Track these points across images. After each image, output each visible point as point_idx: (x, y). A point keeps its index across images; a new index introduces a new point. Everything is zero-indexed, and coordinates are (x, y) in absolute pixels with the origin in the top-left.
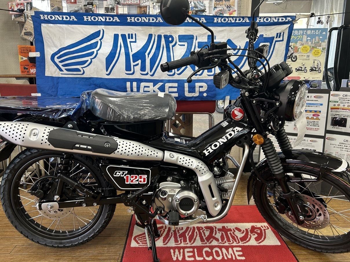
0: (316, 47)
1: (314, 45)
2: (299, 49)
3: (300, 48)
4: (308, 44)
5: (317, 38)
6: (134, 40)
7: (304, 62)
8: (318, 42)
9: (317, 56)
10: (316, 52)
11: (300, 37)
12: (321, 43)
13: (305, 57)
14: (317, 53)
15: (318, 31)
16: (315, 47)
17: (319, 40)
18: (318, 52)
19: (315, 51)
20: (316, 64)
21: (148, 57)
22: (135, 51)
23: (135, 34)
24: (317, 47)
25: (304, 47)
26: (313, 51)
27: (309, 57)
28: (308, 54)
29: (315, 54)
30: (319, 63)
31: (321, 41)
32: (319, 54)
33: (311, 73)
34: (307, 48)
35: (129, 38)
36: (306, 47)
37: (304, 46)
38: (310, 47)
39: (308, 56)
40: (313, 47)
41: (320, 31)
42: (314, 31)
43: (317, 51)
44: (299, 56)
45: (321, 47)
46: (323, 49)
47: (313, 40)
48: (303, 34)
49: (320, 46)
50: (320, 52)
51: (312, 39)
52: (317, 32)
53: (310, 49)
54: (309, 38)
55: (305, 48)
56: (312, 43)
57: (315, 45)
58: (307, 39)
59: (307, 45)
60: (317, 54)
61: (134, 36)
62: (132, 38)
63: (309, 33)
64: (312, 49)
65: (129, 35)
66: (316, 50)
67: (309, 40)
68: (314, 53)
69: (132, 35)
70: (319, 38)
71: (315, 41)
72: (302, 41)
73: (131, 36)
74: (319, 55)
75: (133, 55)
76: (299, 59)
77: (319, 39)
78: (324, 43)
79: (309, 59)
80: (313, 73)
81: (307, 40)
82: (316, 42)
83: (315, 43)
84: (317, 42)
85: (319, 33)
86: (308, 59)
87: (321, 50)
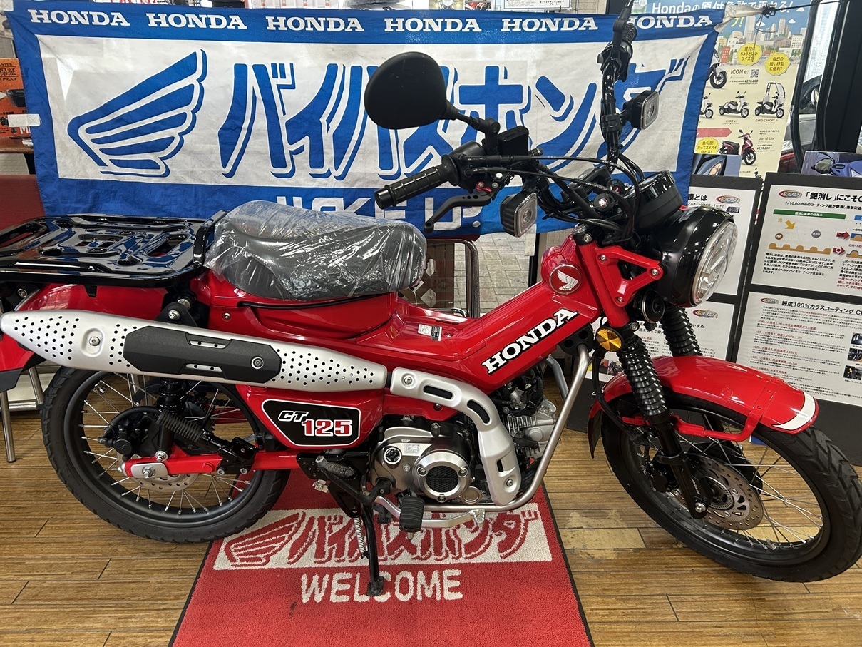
0: (778, 48)
1: (772, 42)
2: (735, 54)
3: (735, 51)
4: (757, 39)
5: (782, 23)
6: (291, 84)
7: (743, 89)
8: (784, 35)
9: (776, 71)
10: (776, 62)
11: (740, 20)
12: (790, 38)
13: (748, 77)
14: (778, 64)
16: (773, 49)
17: (786, 30)
18: (781, 61)
19: (774, 59)
20: (772, 94)
21: (328, 128)
22: (292, 111)
23: (292, 65)
24: (780, 49)
25: (746, 48)
26: (770, 59)
27: (756, 75)
28: (755, 68)
29: (773, 66)
31: (790, 33)
32: (784, 68)
33: (758, 118)
34: (753, 51)
35: (275, 76)
36: (751, 48)
38: (763, 47)
39: (755, 73)
40: (770, 48)
43: (779, 59)
44: (732, 72)
45: (790, 50)
46: (794, 54)
47: (771, 28)
49: (788, 46)
50: (787, 62)
52: (782, 6)
53: (760, 54)
54: (761, 24)
55: (749, 52)
56: (767, 38)
57: (774, 44)
59: (753, 42)
60: (777, 66)
61: (288, 71)
62: (283, 76)
64: (766, 53)
65: (274, 66)
66: (776, 55)
67: (761, 30)
68: (771, 64)
69: (282, 66)
70: (787, 23)
72: (742, 30)
73: (279, 70)
74: (783, 70)
75: (288, 124)
76: (731, 80)
77: (786, 26)
78: (796, 37)
79: (757, 81)
80: (764, 119)
82: (778, 34)
83: (775, 36)
84: (780, 35)
86: (754, 81)
87: (790, 56)
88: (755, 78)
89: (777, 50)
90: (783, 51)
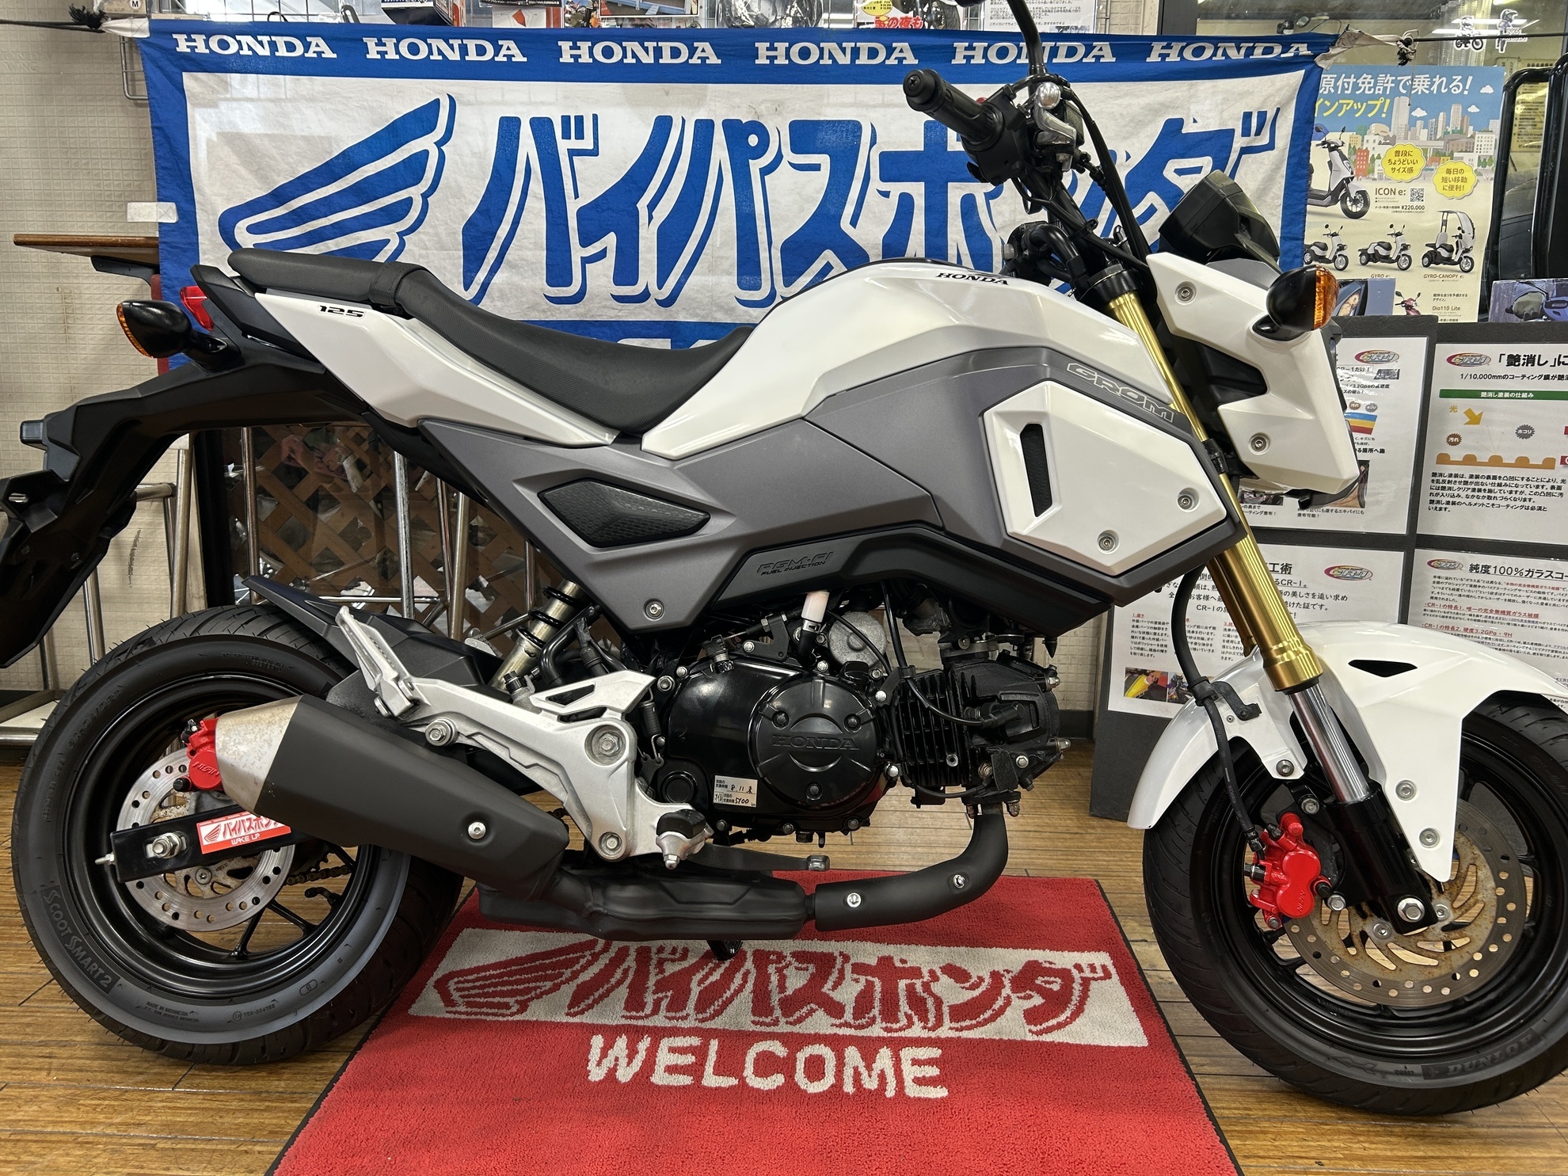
0: (1452, 153)
1: (1442, 143)
2: (1377, 162)
3: (1379, 157)
4: (1415, 138)
5: (1456, 110)
6: (591, 147)
7: (1399, 220)
8: (1461, 132)
9: (1455, 192)
10: (1452, 176)
11: (1383, 105)
12: (1473, 137)
13: (1405, 200)
14: (1456, 180)
15: (1460, 77)
16: (1445, 156)
17: (1462, 121)
18: (1460, 176)
19: (1449, 171)
20: (1452, 229)
21: (651, 218)
22: (590, 192)
23: (595, 117)
24: (1456, 155)
25: (1397, 153)
26: (1440, 171)
27: (1420, 197)
28: (1417, 185)
29: (1448, 184)
30: (1467, 227)
31: (1471, 128)
32: (1468, 187)
33: (1428, 271)
34: (1409, 158)
35: (566, 135)
36: (1405, 153)
37: (1397, 148)
38: (1425, 151)
39: (1418, 195)
40: (1438, 152)
41: (1470, 78)
42: (1444, 79)
43: (1456, 171)
44: (1377, 191)
45: (1475, 156)
46: (1482, 162)
47: (1437, 121)
48: (1395, 92)
49: (1469, 149)
50: (1471, 178)
51: (1433, 114)
52: (1455, 83)
53: (1422, 164)
54: (1419, 113)
55: (1402, 158)
56: (1432, 136)
57: (1445, 146)
58: (1411, 117)
59: (1409, 142)
60: (1455, 183)
61: (588, 127)
62: (580, 135)
63: (1420, 88)
64: (1432, 160)
65: (566, 120)
66: (1451, 165)
67: (1419, 123)
68: (1444, 180)
69: (580, 120)
70: (1465, 112)
71: (1448, 124)
72: (1388, 122)
73: (574, 126)
75: (582, 212)
76: (1378, 204)
77: (1463, 117)
78: (1484, 135)
79: (1423, 208)
80: (1438, 273)
81: (1412, 121)
82: (1450, 130)
83: (1446, 133)
84: (1453, 132)
85: (1464, 89)
86: (1418, 207)
87: (1475, 167)
88: (1419, 203)
89: (1451, 156)
90: (1462, 158)
